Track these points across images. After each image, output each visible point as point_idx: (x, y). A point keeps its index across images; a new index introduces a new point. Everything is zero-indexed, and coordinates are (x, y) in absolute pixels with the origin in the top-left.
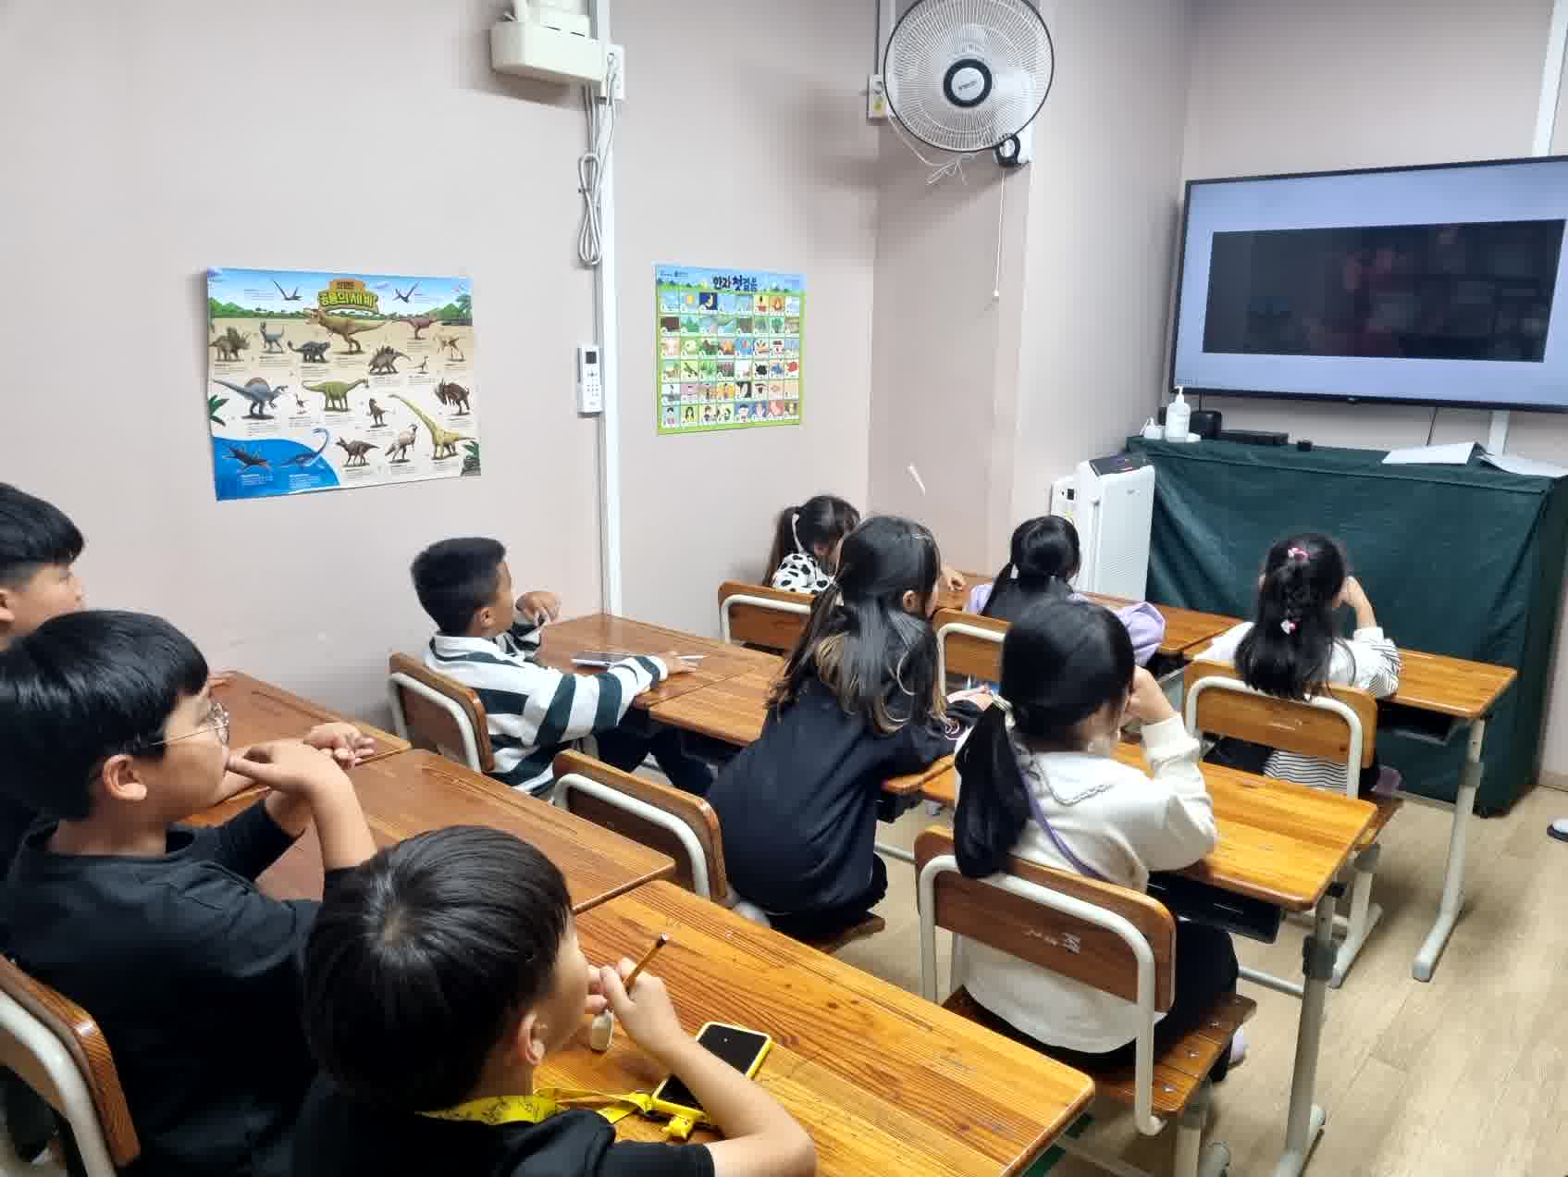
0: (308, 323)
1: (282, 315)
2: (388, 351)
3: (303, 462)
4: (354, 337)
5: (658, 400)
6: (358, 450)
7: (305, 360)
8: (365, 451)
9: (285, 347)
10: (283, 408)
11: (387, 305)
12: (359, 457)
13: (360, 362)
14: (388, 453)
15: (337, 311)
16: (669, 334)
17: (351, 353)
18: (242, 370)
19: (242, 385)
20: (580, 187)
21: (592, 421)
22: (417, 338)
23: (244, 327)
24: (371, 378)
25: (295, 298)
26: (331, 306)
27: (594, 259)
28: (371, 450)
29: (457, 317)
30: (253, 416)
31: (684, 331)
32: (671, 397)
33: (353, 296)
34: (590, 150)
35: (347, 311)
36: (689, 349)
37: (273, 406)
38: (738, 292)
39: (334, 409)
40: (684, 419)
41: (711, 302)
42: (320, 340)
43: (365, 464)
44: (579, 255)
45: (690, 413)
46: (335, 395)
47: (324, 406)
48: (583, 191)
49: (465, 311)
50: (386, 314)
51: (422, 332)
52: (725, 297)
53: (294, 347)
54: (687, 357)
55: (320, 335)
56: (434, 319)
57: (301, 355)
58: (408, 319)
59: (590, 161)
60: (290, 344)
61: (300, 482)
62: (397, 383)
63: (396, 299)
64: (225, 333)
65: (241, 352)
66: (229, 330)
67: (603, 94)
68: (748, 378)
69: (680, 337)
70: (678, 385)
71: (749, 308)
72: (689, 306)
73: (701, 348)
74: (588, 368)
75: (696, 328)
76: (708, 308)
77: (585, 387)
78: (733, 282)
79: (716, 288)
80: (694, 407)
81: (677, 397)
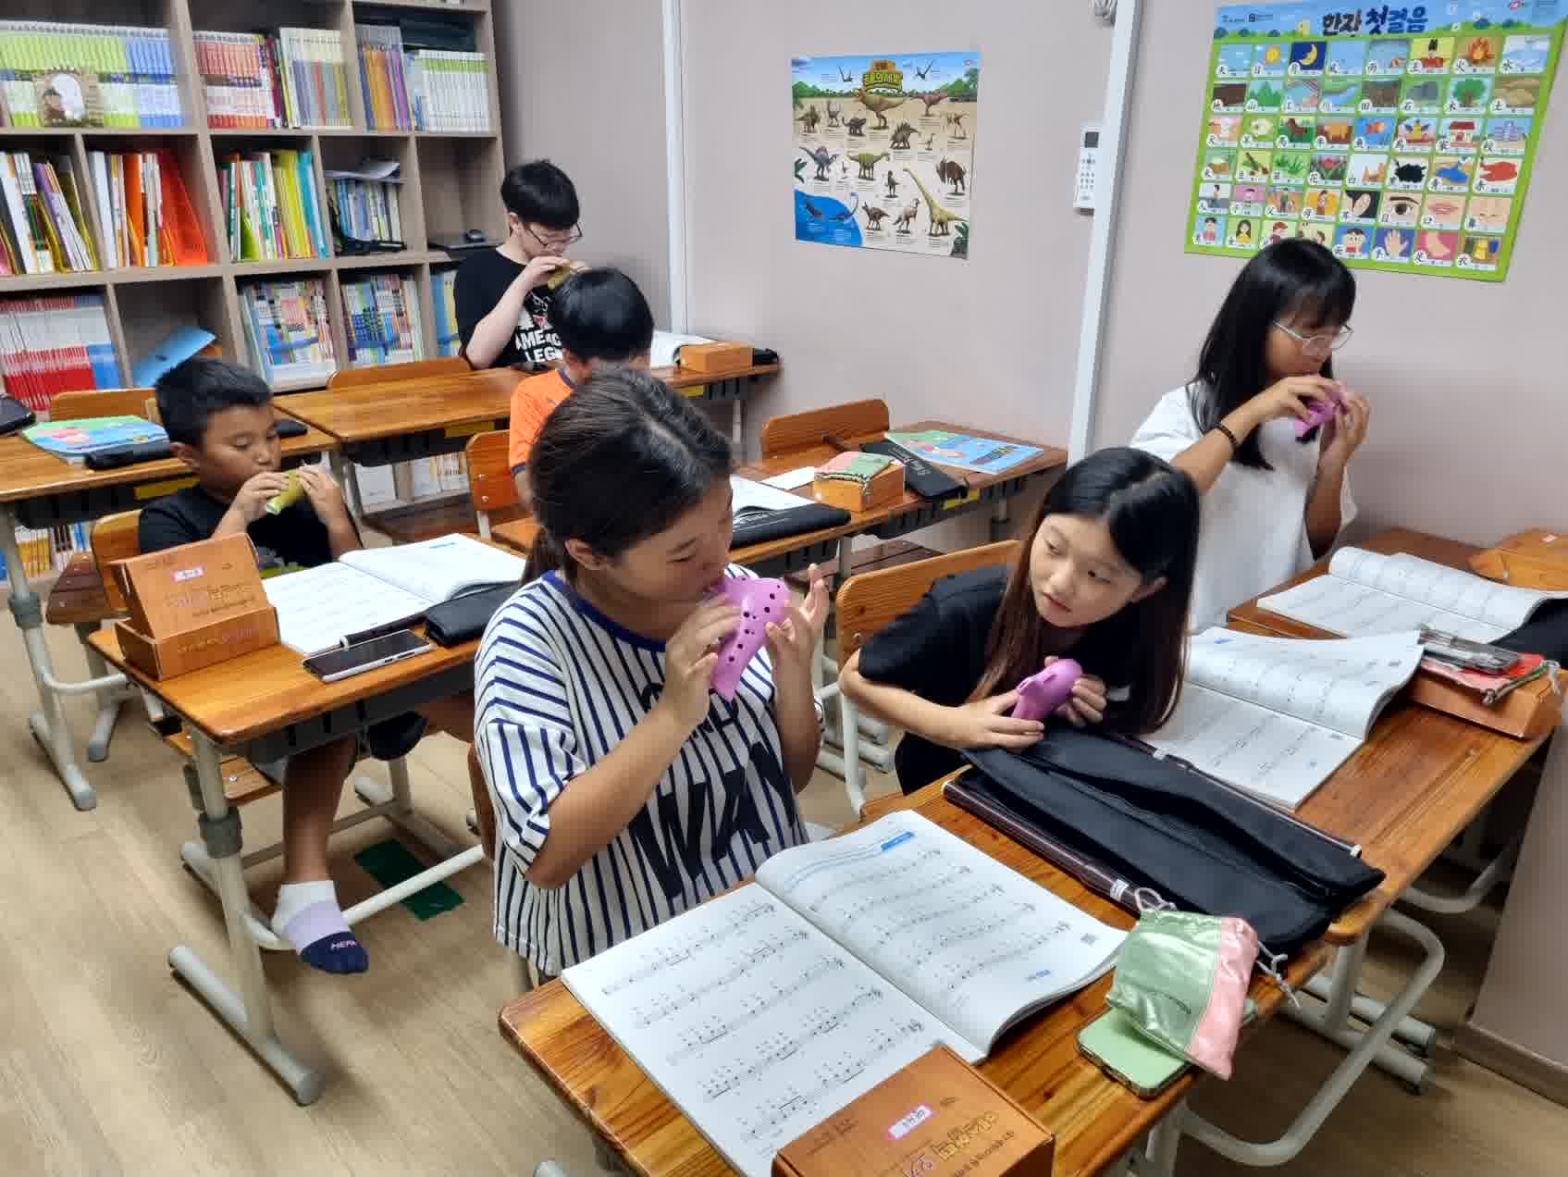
1: (841, 95)
2: (904, 127)
3: (841, 219)
4: (883, 113)
5: (1192, 205)
6: (876, 215)
7: (851, 134)
8: (879, 217)
9: (841, 123)
10: (834, 170)
11: (910, 83)
12: (875, 222)
13: (886, 137)
14: (898, 222)
16: (1224, 110)
17: (879, 128)
18: (815, 139)
19: (814, 152)
22: (927, 115)
23: (820, 104)
24: (891, 151)
25: (850, 80)
26: (871, 86)
28: (884, 219)
29: (964, 93)
30: (819, 178)
31: (1251, 105)
32: (1214, 202)
33: (887, 75)
36: (1262, 132)
37: (829, 170)
38: (1376, 36)
39: (864, 177)
41: (1312, 56)
42: (860, 117)
43: (878, 229)
45: (1244, 228)
46: (867, 164)
47: (858, 174)
49: (971, 86)
51: (933, 109)
52: (1340, 46)
53: (845, 122)
54: (1252, 144)
55: (860, 111)
56: (943, 95)
57: (847, 130)
58: (922, 96)
60: (843, 119)
61: (840, 234)
62: (908, 159)
63: (917, 75)
65: (816, 125)
68: (1371, 186)
69: (1243, 114)
70: (1229, 186)
71: (1396, 63)
72: (1269, 66)
73: (1280, 132)
74: (1085, 153)
75: (1275, 100)
76: (1303, 67)
77: (1078, 177)
78: (1364, 18)
79: (1326, 34)
80: (1252, 222)
81: (1225, 203)
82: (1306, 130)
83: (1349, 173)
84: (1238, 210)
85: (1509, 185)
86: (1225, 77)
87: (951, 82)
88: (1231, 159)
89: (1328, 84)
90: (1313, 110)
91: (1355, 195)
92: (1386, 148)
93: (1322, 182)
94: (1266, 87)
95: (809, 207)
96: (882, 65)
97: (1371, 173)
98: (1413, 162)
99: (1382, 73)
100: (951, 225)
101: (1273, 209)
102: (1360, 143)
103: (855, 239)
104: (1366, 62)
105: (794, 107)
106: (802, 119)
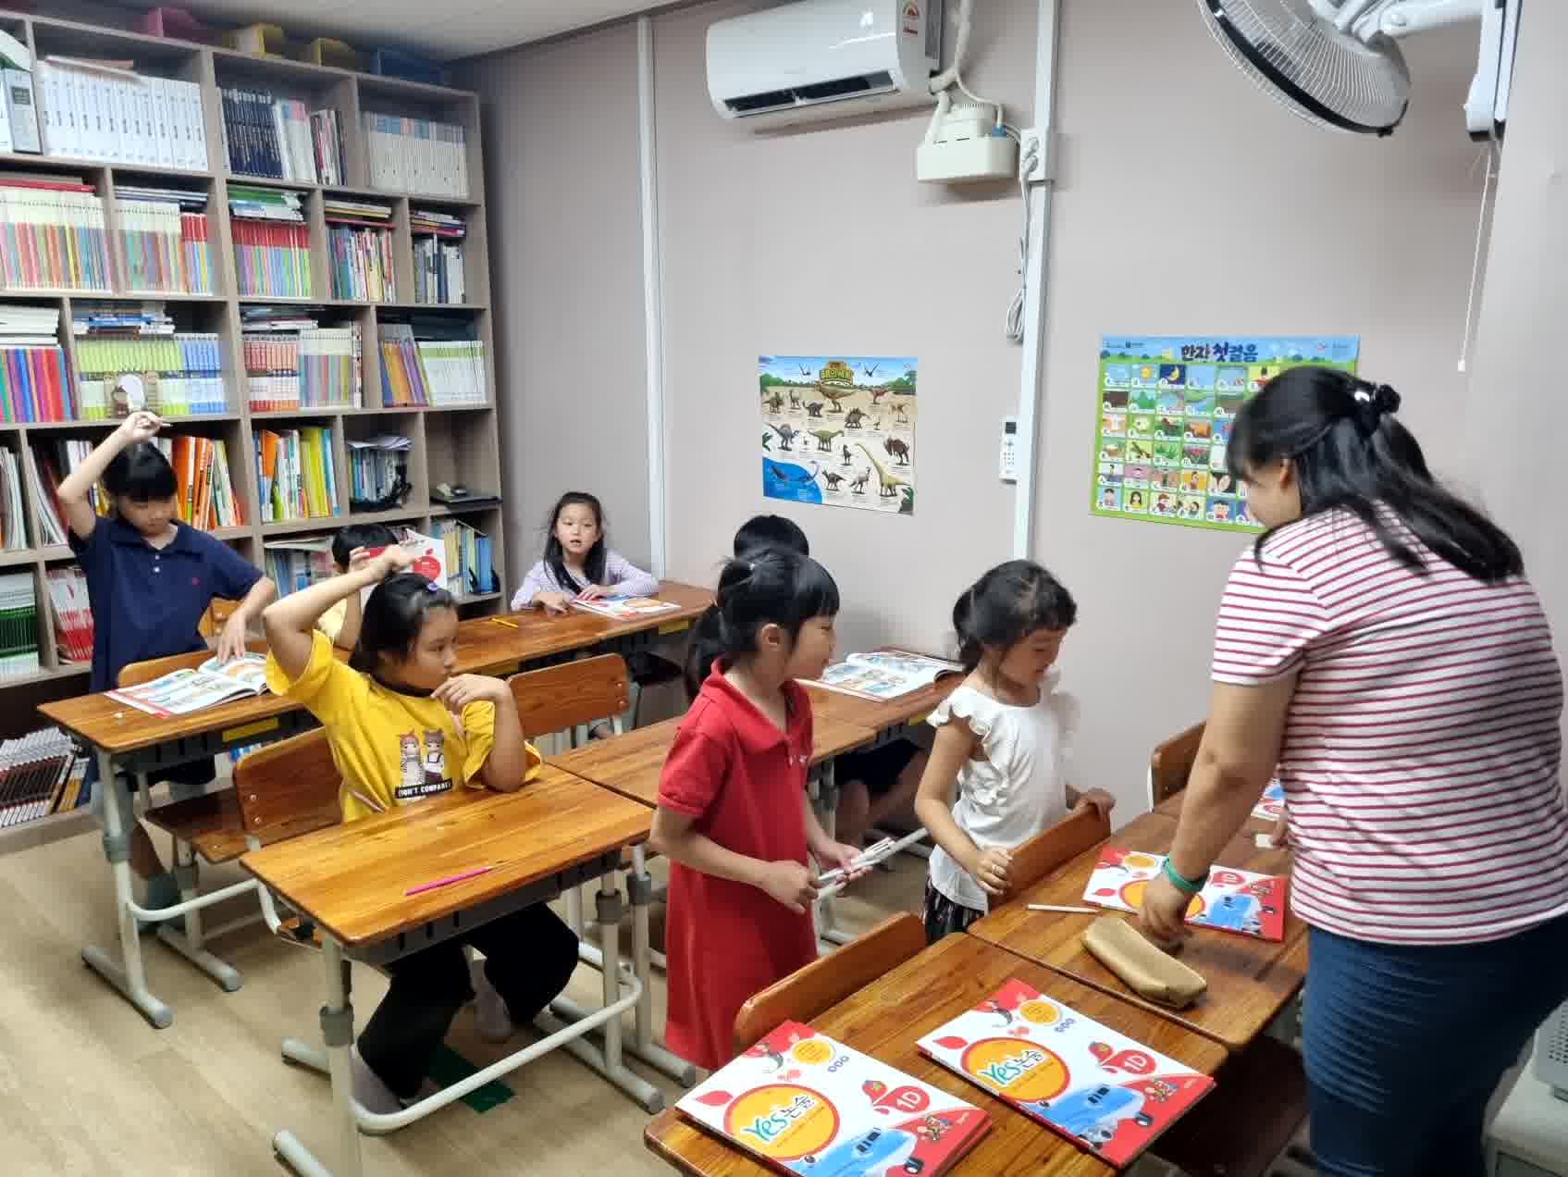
1: (802, 385)
2: (856, 411)
3: (803, 482)
4: (837, 400)
5: (1094, 479)
6: (834, 479)
7: (811, 415)
8: (837, 481)
10: (796, 443)
11: (859, 378)
12: (833, 485)
13: (840, 418)
14: (853, 484)
15: (829, 382)
16: (1112, 410)
17: (834, 411)
18: (778, 418)
19: (779, 427)
22: (875, 403)
25: (808, 374)
26: (825, 380)
28: (841, 482)
29: (905, 388)
30: (783, 448)
31: (1133, 408)
32: (1111, 478)
33: (840, 371)
35: (835, 382)
36: (1141, 427)
38: (1221, 363)
39: (823, 449)
41: (1176, 374)
42: (818, 402)
43: (836, 491)
45: (1136, 498)
46: (825, 439)
47: (817, 447)
49: (911, 383)
50: (858, 384)
51: (880, 399)
52: (1194, 369)
53: (806, 405)
54: (1136, 435)
55: (818, 398)
56: (888, 388)
57: (807, 412)
58: (870, 388)
60: (803, 403)
61: (802, 493)
62: (860, 436)
63: (865, 373)
65: (780, 407)
66: (776, 394)
67: (1020, 179)
69: (1128, 413)
70: (1121, 466)
71: (1239, 382)
72: (1145, 381)
73: (1157, 428)
74: (1007, 437)
75: (1151, 405)
76: (1170, 382)
77: (1002, 456)
78: (1212, 351)
79: (1185, 359)
80: (1142, 493)
81: (1120, 478)
82: (1177, 427)
83: (1212, 459)
84: (1130, 484)
86: (1111, 386)
87: (894, 379)
88: (1121, 446)
89: (1190, 395)
90: (1180, 413)
93: (1192, 466)
94: (1143, 395)
95: (775, 471)
96: (836, 364)
99: (1228, 389)
101: (1157, 485)
102: (1217, 437)
103: (816, 496)
104: (1216, 381)
105: (762, 393)
106: (767, 402)
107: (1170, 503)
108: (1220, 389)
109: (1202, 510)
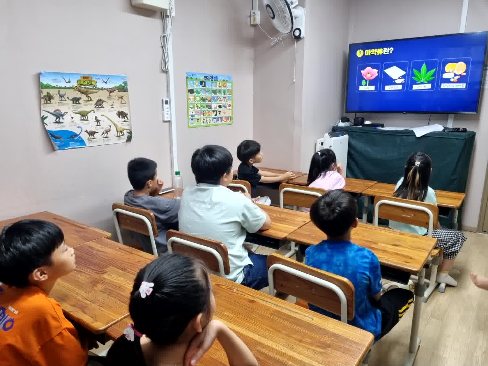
0: (73, 91)
1: (65, 88)
2: (100, 100)
3: (74, 138)
4: (89, 95)
5: (188, 117)
6: (92, 133)
7: (73, 103)
8: (94, 134)
10: (67, 119)
11: (100, 85)
12: (92, 136)
13: (92, 104)
15: (84, 87)
16: (191, 95)
17: (88, 101)
18: (53, 106)
19: (52, 112)
20: (161, 46)
21: (168, 123)
23: (52, 92)
25: (69, 82)
26: (81, 85)
27: (167, 70)
28: (96, 134)
29: (123, 89)
30: (56, 122)
31: (195, 94)
32: (192, 116)
33: (88, 82)
34: (164, 33)
35: (87, 87)
36: (197, 100)
38: (212, 81)
39: (83, 120)
40: (197, 123)
41: (204, 84)
42: (78, 96)
43: (94, 138)
44: (162, 69)
45: (198, 121)
46: (84, 115)
47: (80, 119)
48: (162, 47)
49: (125, 87)
50: (100, 88)
52: (208, 83)
53: (70, 99)
54: (196, 102)
56: (115, 89)
57: (72, 101)
58: (107, 89)
59: (164, 37)
60: (68, 98)
61: (73, 145)
62: (103, 111)
63: (103, 82)
64: (46, 94)
65: (51, 100)
66: (47, 93)
67: (168, 14)
68: (216, 109)
69: (194, 96)
70: (194, 112)
71: (215, 86)
72: (197, 85)
73: (201, 100)
74: (166, 106)
75: (199, 93)
76: (203, 86)
77: (165, 112)
78: (210, 78)
79: (205, 80)
80: (199, 119)
81: (194, 116)
82: (205, 99)
83: (212, 108)
84: (196, 117)
85: (230, 108)
86: (190, 87)
87: (118, 85)
88: (194, 105)
89: (207, 90)
90: (205, 95)
91: (214, 111)
92: (216, 102)
93: (208, 109)
94: (197, 90)
97: (215, 107)
98: (220, 104)
99: (214, 88)
100: (125, 132)
101: (202, 116)
102: (213, 101)
104: (211, 86)
107: (205, 121)
108: (212, 88)
109: (211, 122)
